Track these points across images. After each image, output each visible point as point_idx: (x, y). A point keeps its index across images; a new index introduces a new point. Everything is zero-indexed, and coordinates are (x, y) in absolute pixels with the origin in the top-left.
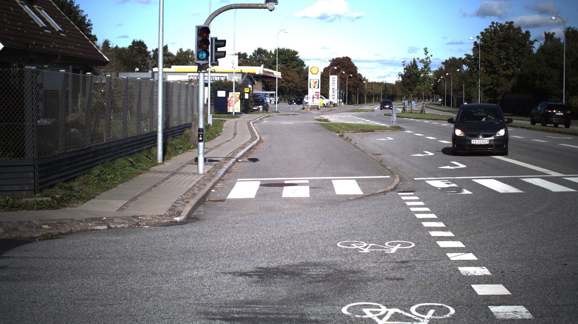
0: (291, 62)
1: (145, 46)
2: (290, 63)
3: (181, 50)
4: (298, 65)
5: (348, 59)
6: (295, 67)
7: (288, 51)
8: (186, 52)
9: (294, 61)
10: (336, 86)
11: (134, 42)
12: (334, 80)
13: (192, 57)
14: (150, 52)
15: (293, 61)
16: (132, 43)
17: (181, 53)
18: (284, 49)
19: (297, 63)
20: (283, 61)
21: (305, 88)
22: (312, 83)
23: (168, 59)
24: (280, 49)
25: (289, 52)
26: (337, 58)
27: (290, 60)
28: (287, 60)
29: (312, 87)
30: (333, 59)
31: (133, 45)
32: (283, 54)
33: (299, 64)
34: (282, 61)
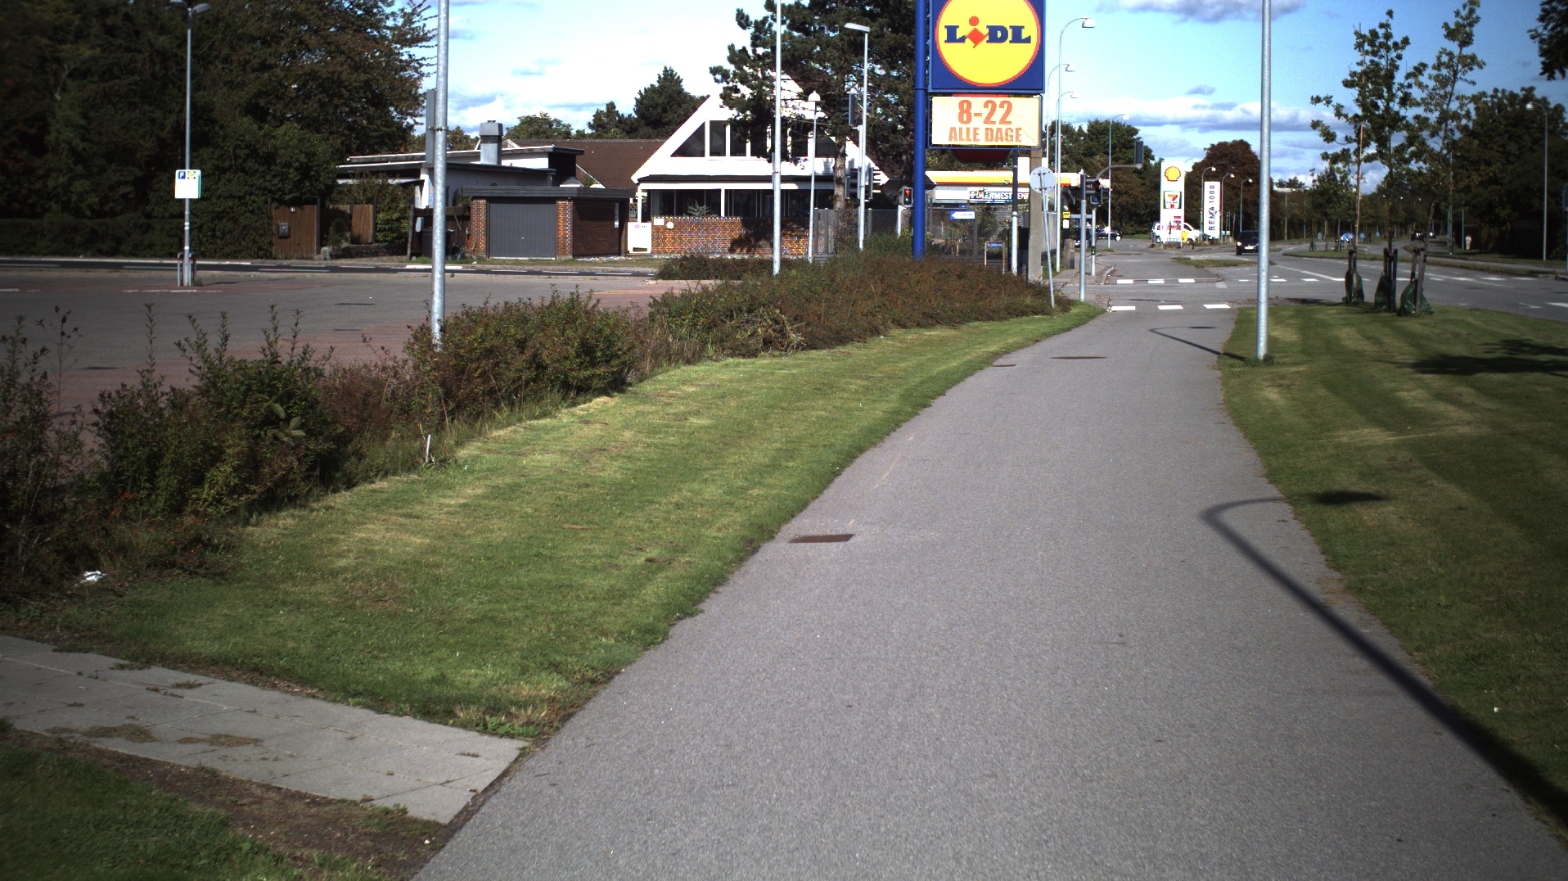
0: (1124, 150)
2: (1121, 152)
5: (1242, 146)
7: (1115, 125)
9: (1131, 147)
10: (1217, 204)
12: (1212, 192)
15: (1127, 148)
18: (1107, 120)
21: (1152, 206)
22: (1169, 200)
24: (1101, 123)
25: (1116, 127)
26: (1220, 144)
27: (1122, 145)
28: (1114, 147)
29: (1168, 205)
30: (1213, 146)
32: (1106, 134)
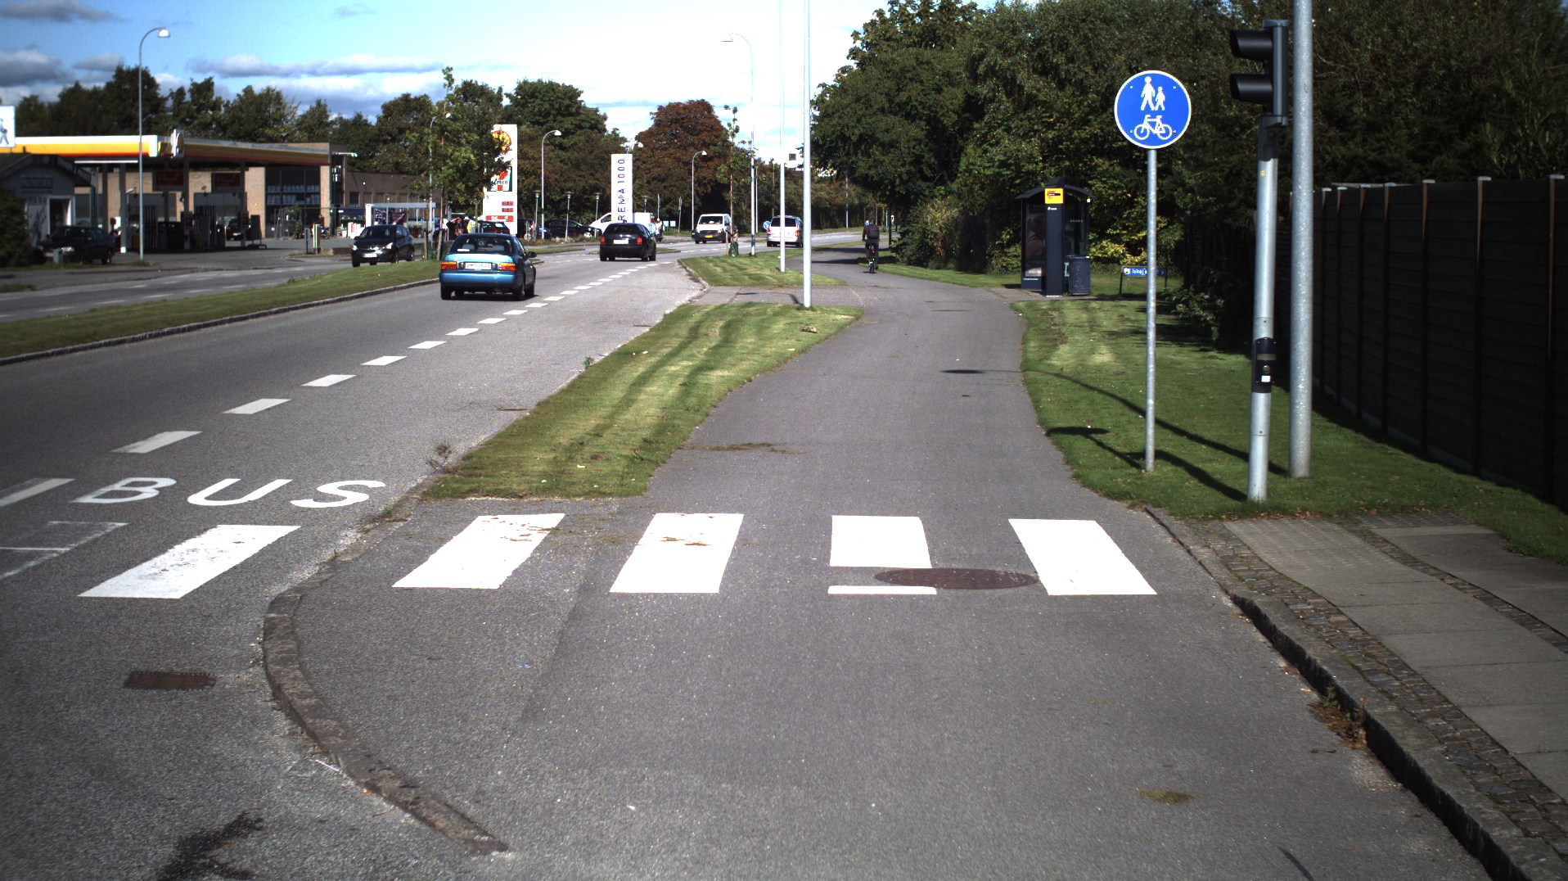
0: (560, 118)
1: (151, 83)
2: (555, 121)
3: (248, 90)
4: (580, 127)
5: (704, 107)
6: (573, 134)
7: (552, 87)
8: (261, 96)
9: (571, 114)
10: (628, 185)
11: (118, 74)
13: (278, 109)
14: (166, 99)
15: (563, 116)
16: (115, 76)
17: (247, 98)
18: (540, 81)
19: (577, 122)
20: (538, 118)
24: (533, 84)
25: (553, 90)
26: (670, 105)
27: (553, 112)
28: (548, 114)
29: (494, 187)
30: (660, 108)
31: (116, 81)
32: (537, 97)
33: (583, 124)
34: (535, 115)
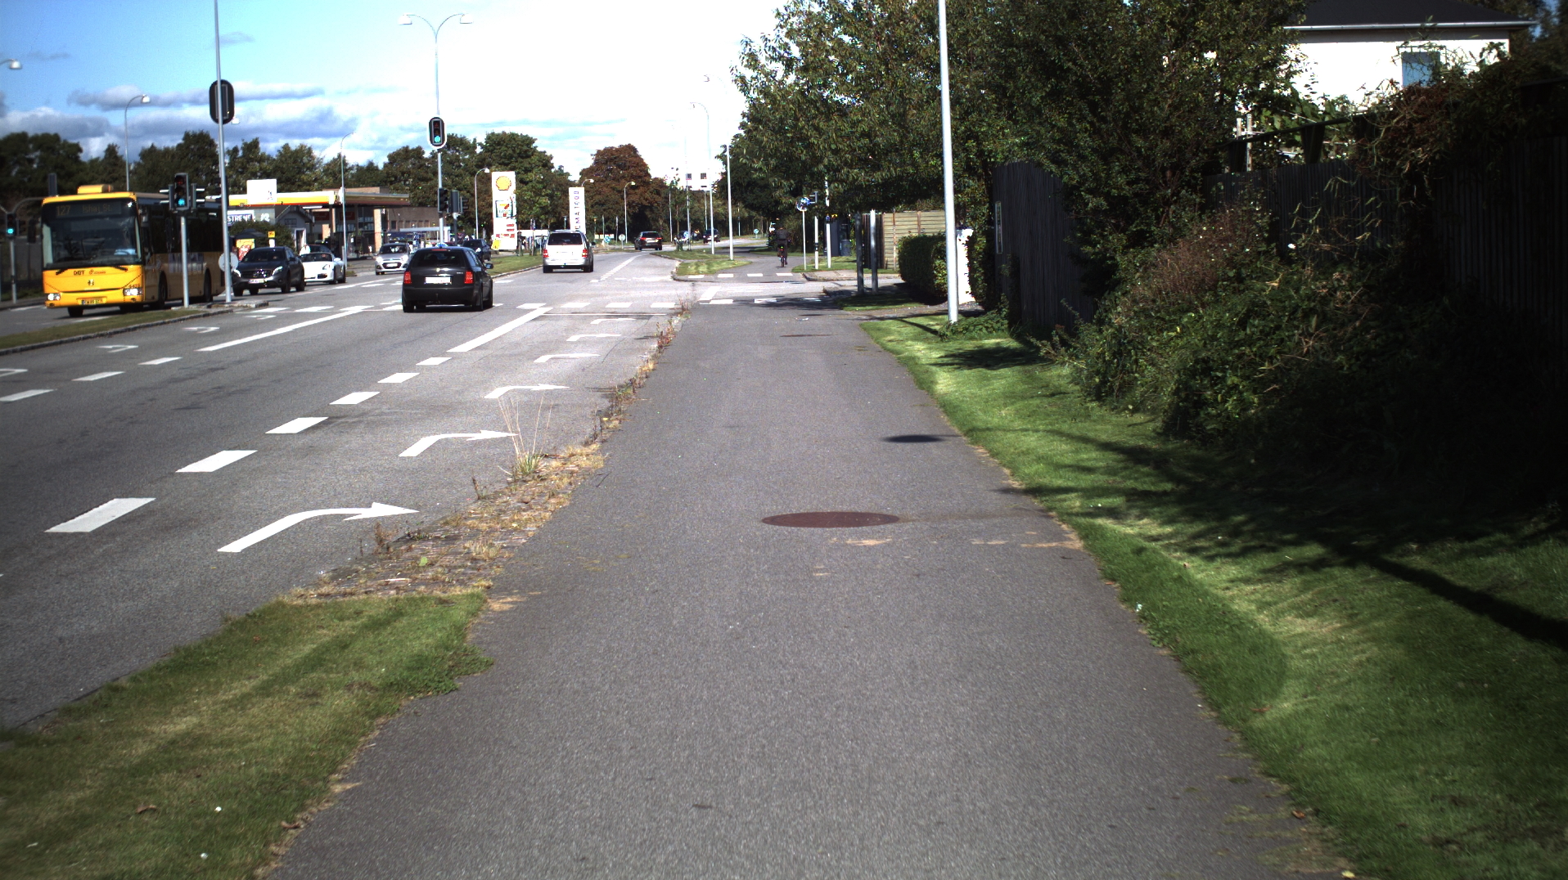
0: (520, 160)
1: (212, 144)
3: (286, 147)
5: (630, 150)
7: (513, 136)
9: (529, 157)
10: (582, 209)
11: (187, 137)
12: (577, 197)
13: (309, 160)
15: (522, 158)
16: (184, 139)
17: (286, 153)
20: (504, 160)
22: (501, 208)
23: (261, 169)
25: (514, 139)
26: (607, 149)
28: (511, 157)
29: (501, 215)
30: (599, 151)
31: (185, 143)
32: (502, 145)
33: (542, 162)
